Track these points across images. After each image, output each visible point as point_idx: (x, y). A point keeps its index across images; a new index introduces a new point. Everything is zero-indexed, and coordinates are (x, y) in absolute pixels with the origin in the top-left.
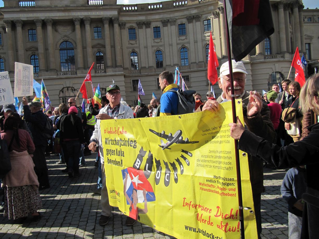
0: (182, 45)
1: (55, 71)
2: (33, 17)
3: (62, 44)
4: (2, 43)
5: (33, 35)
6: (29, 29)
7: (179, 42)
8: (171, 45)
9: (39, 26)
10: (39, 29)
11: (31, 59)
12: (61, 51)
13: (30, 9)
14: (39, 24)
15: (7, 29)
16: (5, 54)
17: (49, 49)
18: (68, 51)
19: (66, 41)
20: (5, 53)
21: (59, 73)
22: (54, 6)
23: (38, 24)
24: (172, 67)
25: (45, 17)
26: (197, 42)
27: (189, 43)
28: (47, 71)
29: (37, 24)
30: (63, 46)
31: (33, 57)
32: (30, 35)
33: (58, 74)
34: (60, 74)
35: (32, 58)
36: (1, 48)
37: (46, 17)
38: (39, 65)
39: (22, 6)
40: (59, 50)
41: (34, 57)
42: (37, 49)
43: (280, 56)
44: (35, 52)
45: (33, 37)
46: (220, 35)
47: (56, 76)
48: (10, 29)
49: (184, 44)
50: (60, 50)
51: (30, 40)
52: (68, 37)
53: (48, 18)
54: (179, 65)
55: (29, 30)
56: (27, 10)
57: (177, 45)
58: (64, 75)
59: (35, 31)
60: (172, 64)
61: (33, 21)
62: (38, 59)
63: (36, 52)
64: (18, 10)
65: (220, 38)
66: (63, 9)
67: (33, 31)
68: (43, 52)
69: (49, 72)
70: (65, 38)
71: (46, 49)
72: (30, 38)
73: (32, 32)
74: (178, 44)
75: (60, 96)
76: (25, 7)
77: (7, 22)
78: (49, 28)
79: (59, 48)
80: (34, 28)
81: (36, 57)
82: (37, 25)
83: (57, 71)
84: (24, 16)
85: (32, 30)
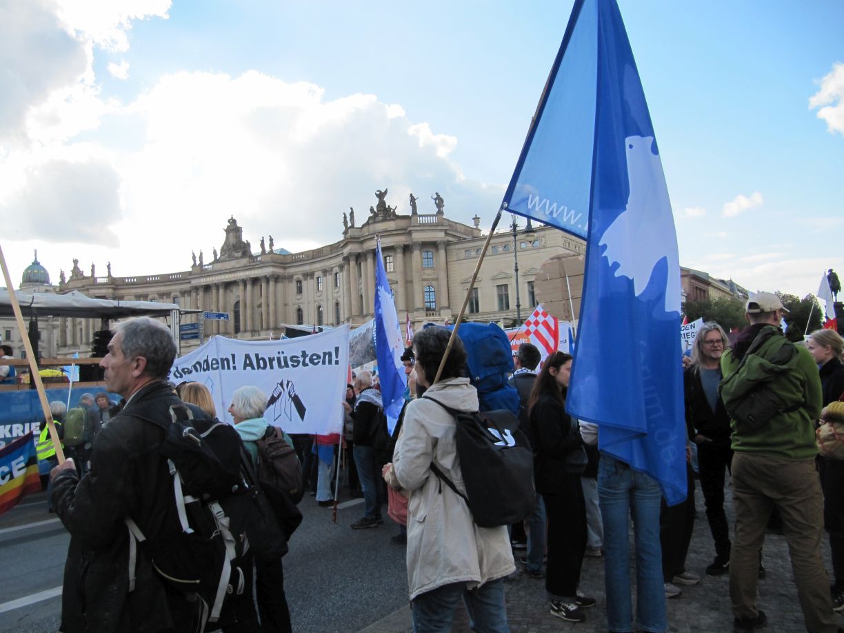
0: (336, 299)
6: (207, 293)
7: (333, 295)
8: (329, 299)
22: (224, 269)
39: (204, 270)
40: (233, 311)
56: (205, 275)
57: (332, 299)
67: (219, 294)
70: (237, 298)
82: (213, 289)
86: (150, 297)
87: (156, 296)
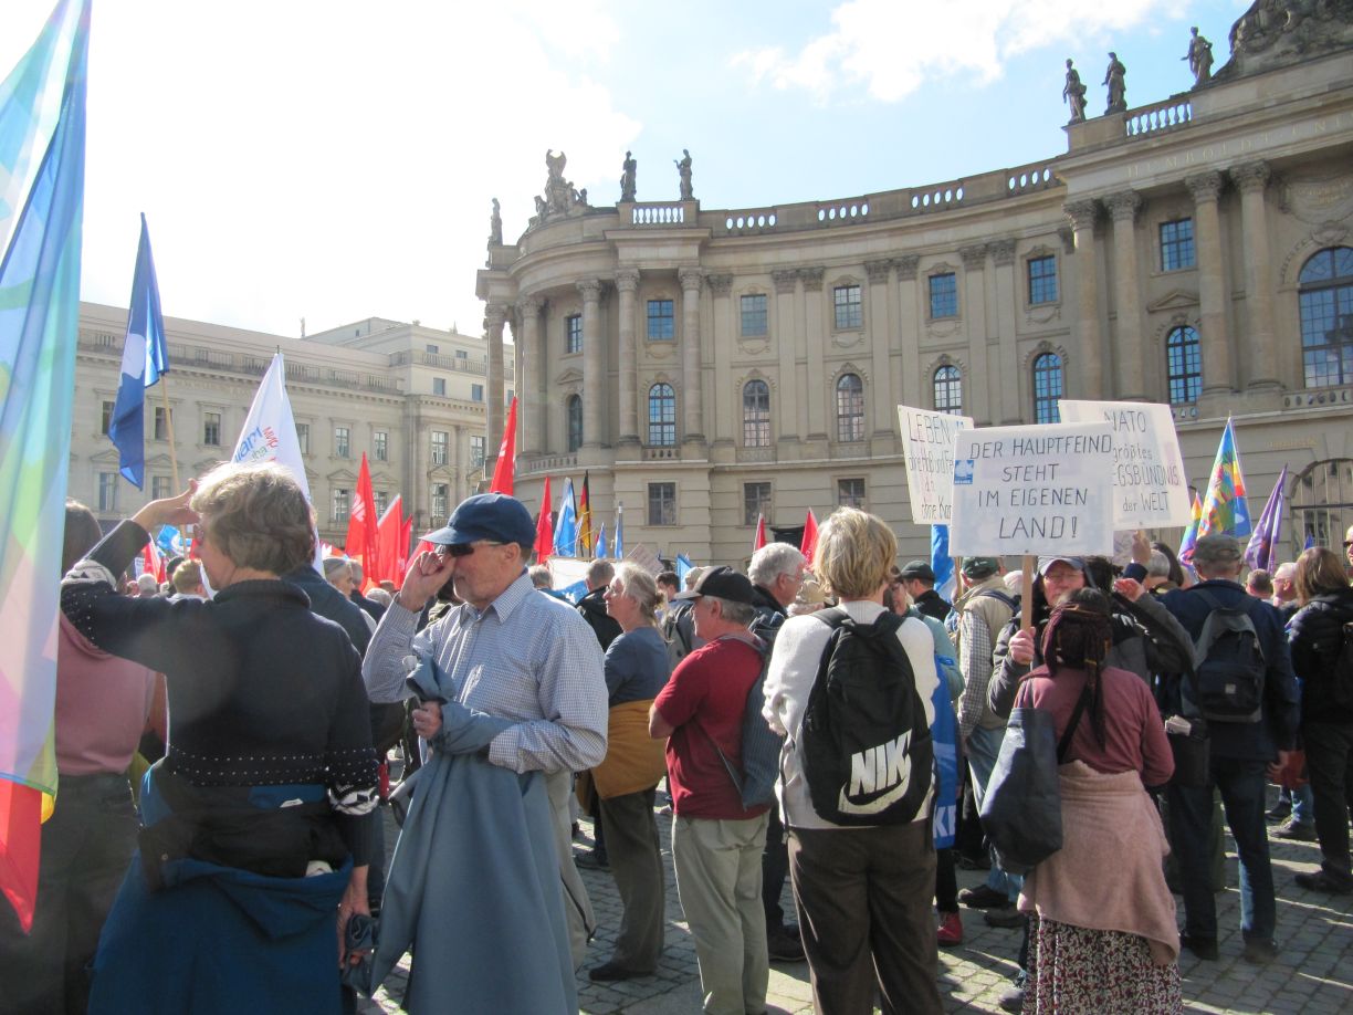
1: (1277, 388)
2: (1184, 169)
3: (1312, 261)
4: (1058, 295)
5: (1178, 242)
6: (1164, 220)
9: (1205, 202)
10: (1206, 211)
11: (1168, 346)
12: (1305, 298)
13: (1169, 139)
14: (1207, 195)
15: (1076, 235)
16: (1069, 333)
17: (1248, 293)
18: (1340, 291)
19: (1333, 249)
20: (1066, 332)
21: (1293, 399)
22: (1274, 103)
23: (1202, 192)
25: (1234, 157)
28: (1237, 391)
29: (1196, 194)
30: (1319, 270)
31: (1175, 338)
32: (1169, 243)
33: (1287, 403)
34: (1299, 401)
35: (1171, 341)
36: (1053, 315)
37: (1240, 156)
38: (1203, 369)
39: (1135, 132)
40: (1296, 294)
41: (1183, 334)
42: (1195, 301)
44: (1182, 316)
45: (1178, 251)
47: (1279, 413)
48: (1089, 233)
50: (1301, 292)
51: (1166, 266)
52: (1342, 228)
53: (1245, 159)
55: (1161, 225)
56: (1155, 145)
58: (1316, 403)
59: (1189, 224)
61: (1181, 183)
62: (1195, 342)
63: (1192, 313)
64: (1122, 151)
66: (1319, 104)
67: (1181, 226)
68: (1219, 309)
69: (1245, 397)
70: (1329, 234)
71: (1236, 297)
72: (1166, 258)
73: (1177, 231)
75: (1293, 505)
76: (1150, 135)
77: (1076, 210)
78: (1253, 202)
79: (1298, 286)
80: (1183, 216)
81: (1191, 335)
82: (1198, 200)
83: (1284, 387)
84: (1144, 174)
85: (1176, 221)
86: (832, 277)
87: (858, 273)
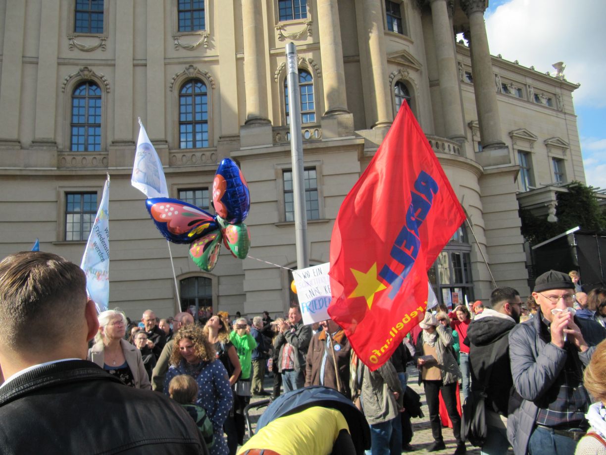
0: (82, 67)
7: (67, 54)
8: (35, 60)
24: (25, 152)
26: (145, 65)
27: (111, 64)
43: (451, 146)
46: (239, 47)
49: (94, 65)
54: (60, 147)
57: (59, 64)
60: (26, 140)
65: (239, 61)
74: (62, 63)
